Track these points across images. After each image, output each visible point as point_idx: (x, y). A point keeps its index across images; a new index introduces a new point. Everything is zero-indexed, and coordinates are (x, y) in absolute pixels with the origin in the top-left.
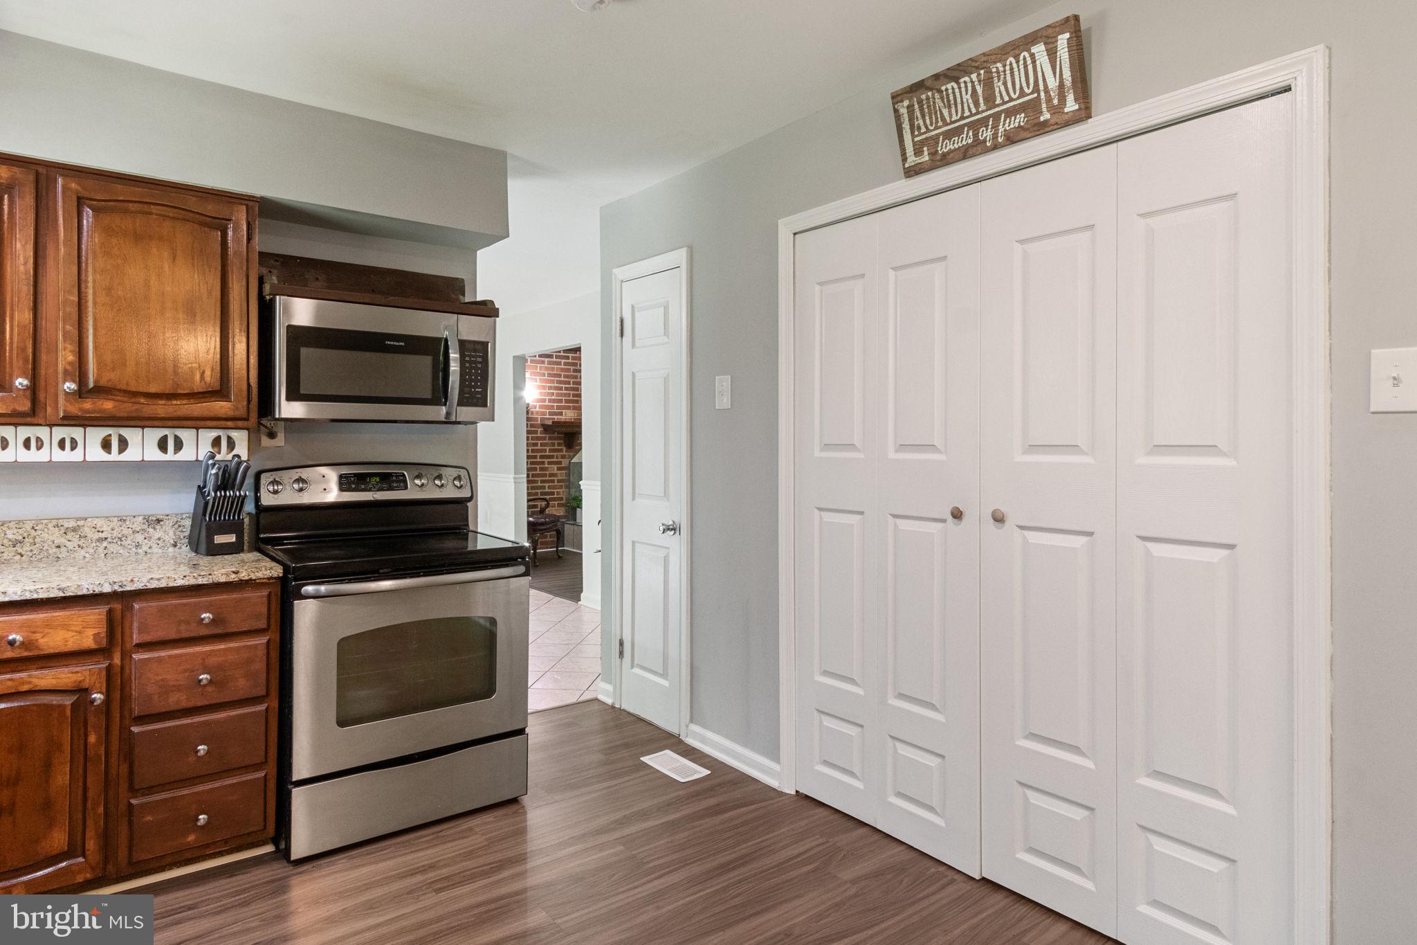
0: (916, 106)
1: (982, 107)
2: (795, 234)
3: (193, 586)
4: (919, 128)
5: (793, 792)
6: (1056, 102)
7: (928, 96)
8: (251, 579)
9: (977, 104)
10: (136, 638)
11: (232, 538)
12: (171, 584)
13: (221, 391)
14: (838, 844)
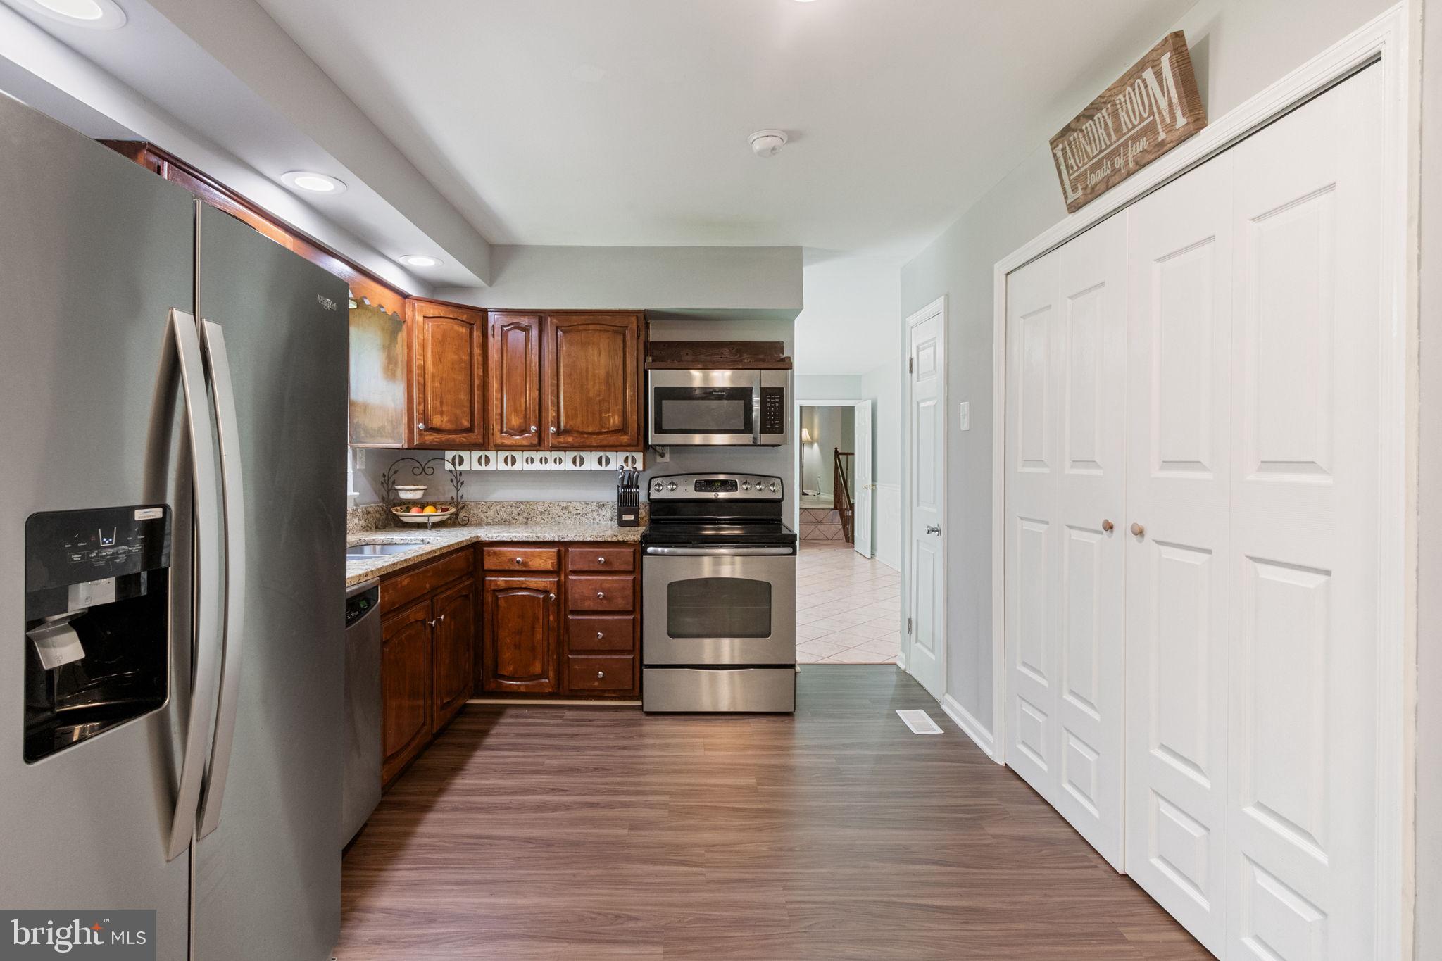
0: (1068, 148)
1: (1114, 138)
2: (1008, 274)
3: (593, 542)
4: (1072, 167)
5: (1003, 765)
6: (1168, 120)
7: (1074, 137)
8: (624, 541)
9: (1109, 136)
10: (570, 567)
11: (631, 517)
12: (585, 540)
13: (622, 430)
14: (1008, 810)
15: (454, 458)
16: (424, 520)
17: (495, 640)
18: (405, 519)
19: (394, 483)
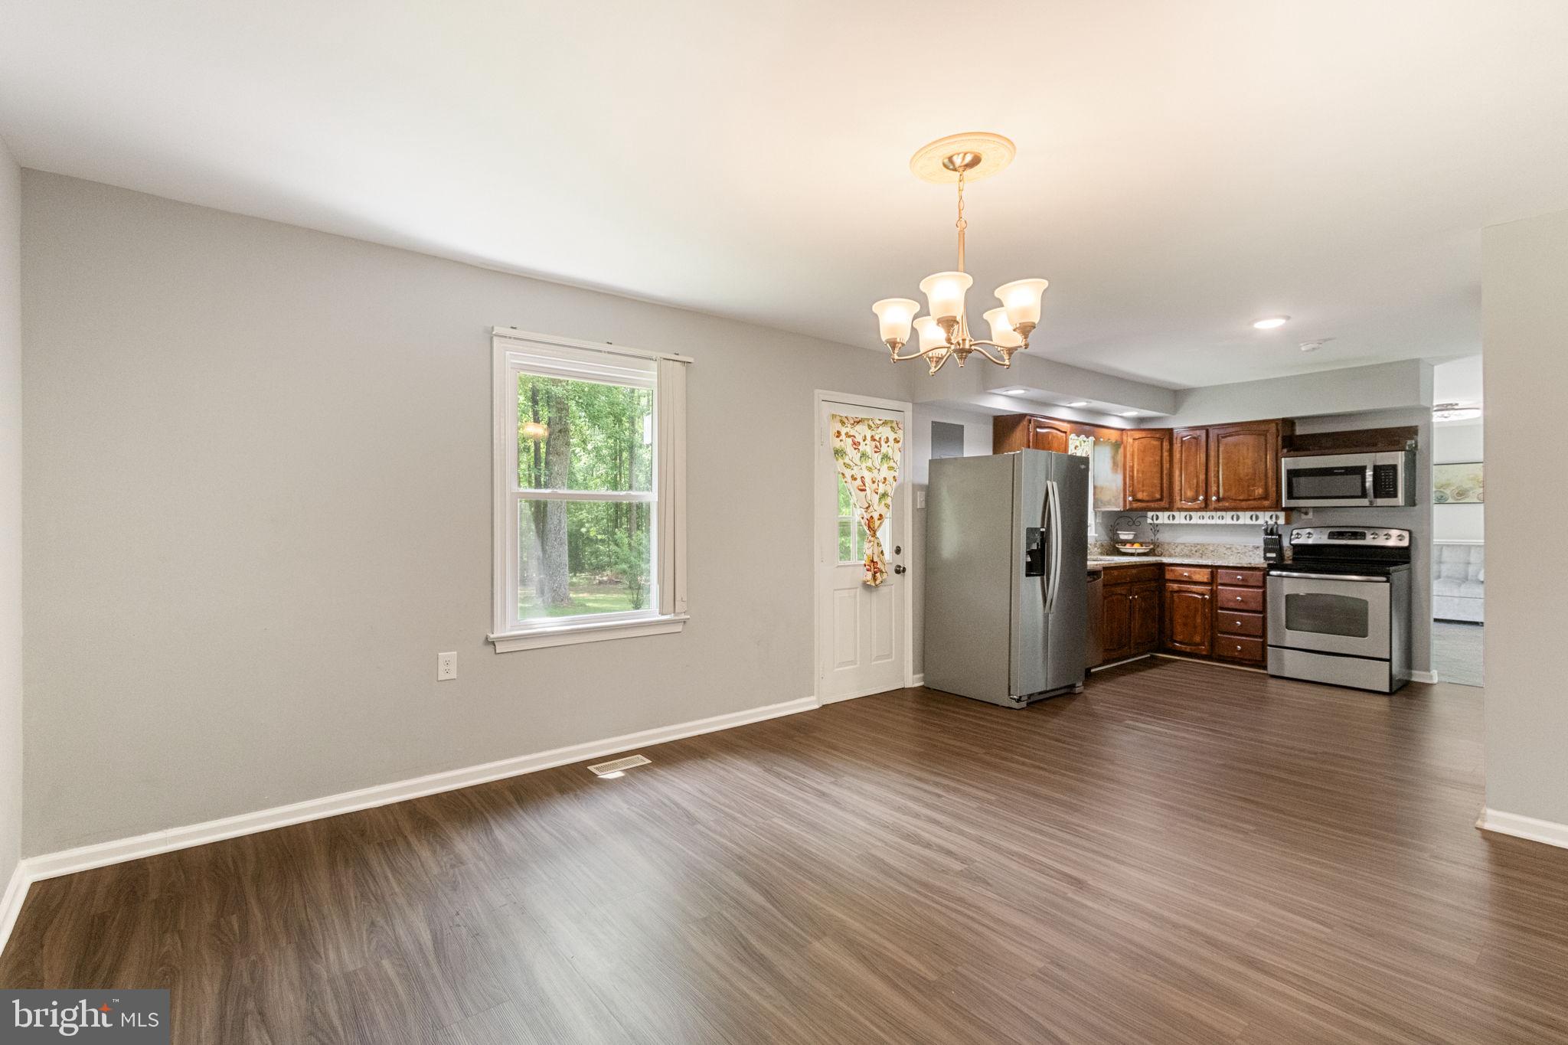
3: (1242, 566)
8: (1262, 567)
10: (1219, 581)
11: (1276, 554)
12: (1229, 565)
13: (1265, 497)
15: (1153, 517)
16: (1133, 551)
17: (1171, 620)
18: (1123, 550)
19: (1117, 530)
